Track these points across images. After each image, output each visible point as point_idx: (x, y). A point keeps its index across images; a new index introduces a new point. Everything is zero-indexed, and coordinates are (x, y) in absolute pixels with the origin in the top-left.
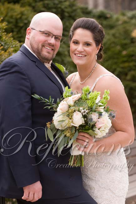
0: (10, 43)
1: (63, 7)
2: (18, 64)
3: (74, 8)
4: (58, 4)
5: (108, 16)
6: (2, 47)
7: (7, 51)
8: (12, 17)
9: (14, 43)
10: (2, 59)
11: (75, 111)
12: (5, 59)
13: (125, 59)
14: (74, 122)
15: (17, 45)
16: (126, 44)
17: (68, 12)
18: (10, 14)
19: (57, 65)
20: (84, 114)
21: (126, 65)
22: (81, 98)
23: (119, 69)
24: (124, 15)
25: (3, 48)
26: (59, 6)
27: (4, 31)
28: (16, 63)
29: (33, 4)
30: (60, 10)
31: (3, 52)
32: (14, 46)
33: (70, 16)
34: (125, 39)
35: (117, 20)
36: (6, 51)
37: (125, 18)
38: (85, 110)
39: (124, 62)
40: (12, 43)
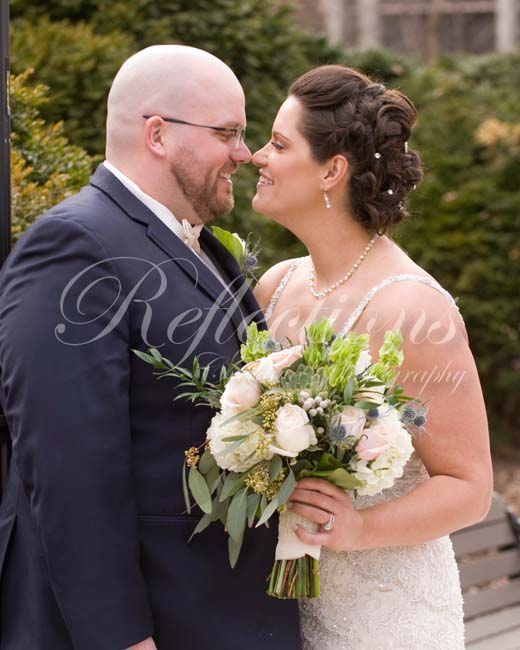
0: (59, 154)
1: (241, 36)
2: (85, 230)
3: (279, 40)
4: (222, 26)
5: (397, 69)
6: (30, 169)
7: (48, 183)
8: (62, 67)
9: (71, 155)
10: (29, 210)
11: (281, 403)
12: (39, 212)
13: (452, 220)
14: (280, 440)
15: (79, 164)
16: (455, 169)
17: (258, 55)
18: (56, 59)
19: (218, 233)
20: (314, 412)
21: (457, 238)
22: (303, 361)
23: (429, 255)
24: (449, 66)
25: (32, 173)
26: (228, 31)
27: (37, 113)
28: (80, 226)
29: (139, 26)
30: (229, 45)
31: (32, 186)
32: (70, 165)
33: (265, 69)
34: (452, 151)
35: (428, 84)
36: (42, 184)
37: (455, 79)
38: (318, 398)
39: (449, 229)
40: (63, 155)
